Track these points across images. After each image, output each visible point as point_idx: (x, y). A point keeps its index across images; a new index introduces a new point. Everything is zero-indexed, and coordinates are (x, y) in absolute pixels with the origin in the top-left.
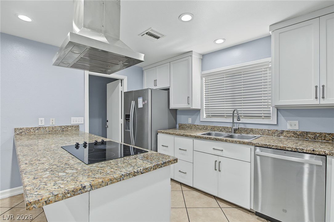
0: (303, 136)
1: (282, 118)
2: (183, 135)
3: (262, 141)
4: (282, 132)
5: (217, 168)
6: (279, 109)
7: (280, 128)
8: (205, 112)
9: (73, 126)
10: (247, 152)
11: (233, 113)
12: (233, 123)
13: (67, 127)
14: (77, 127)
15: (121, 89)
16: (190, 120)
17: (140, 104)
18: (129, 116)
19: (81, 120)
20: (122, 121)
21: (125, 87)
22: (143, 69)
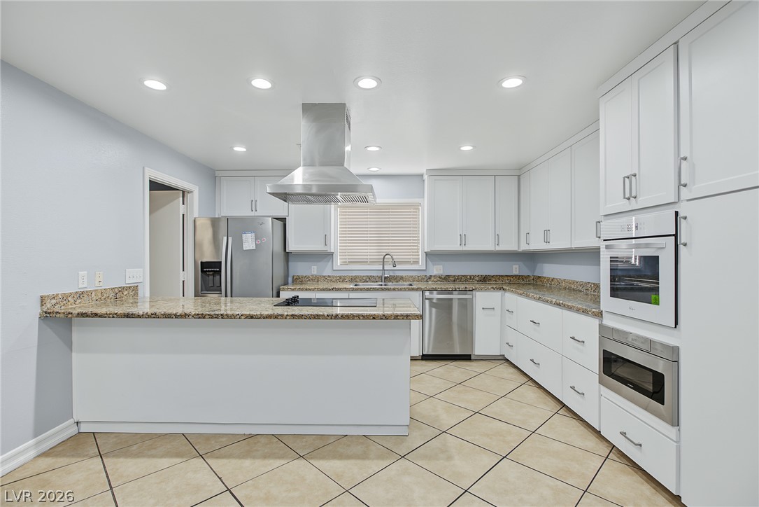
1: (430, 263)
2: (333, 289)
4: (430, 277)
6: (427, 254)
7: (428, 274)
8: (339, 257)
9: (130, 288)
11: (384, 258)
12: (384, 270)
13: (122, 290)
14: (134, 289)
15: (182, 209)
16: (314, 269)
17: (249, 242)
18: (220, 263)
19: (139, 275)
20: (188, 275)
21: (195, 208)
22: (218, 173)
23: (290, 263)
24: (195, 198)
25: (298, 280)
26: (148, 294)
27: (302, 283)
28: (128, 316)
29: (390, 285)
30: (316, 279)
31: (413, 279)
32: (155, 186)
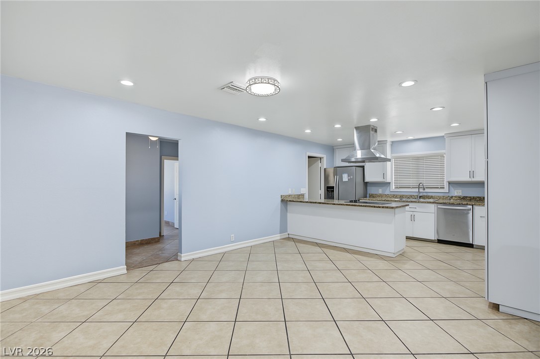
0: (464, 198)
1: (452, 189)
3: (441, 201)
4: (452, 197)
5: (413, 219)
6: (450, 183)
7: (451, 195)
8: (394, 184)
9: (302, 195)
10: (432, 208)
11: (419, 185)
12: (419, 192)
13: (299, 195)
14: (304, 195)
15: (320, 164)
16: (380, 191)
17: (345, 178)
18: (334, 187)
19: (304, 190)
20: (322, 192)
21: (325, 164)
22: (334, 147)
23: (368, 188)
24: (325, 161)
25: (372, 196)
26: (307, 198)
27: (374, 197)
28: (301, 202)
29: (422, 200)
30: (381, 196)
31: (440, 198)
32: (309, 157)
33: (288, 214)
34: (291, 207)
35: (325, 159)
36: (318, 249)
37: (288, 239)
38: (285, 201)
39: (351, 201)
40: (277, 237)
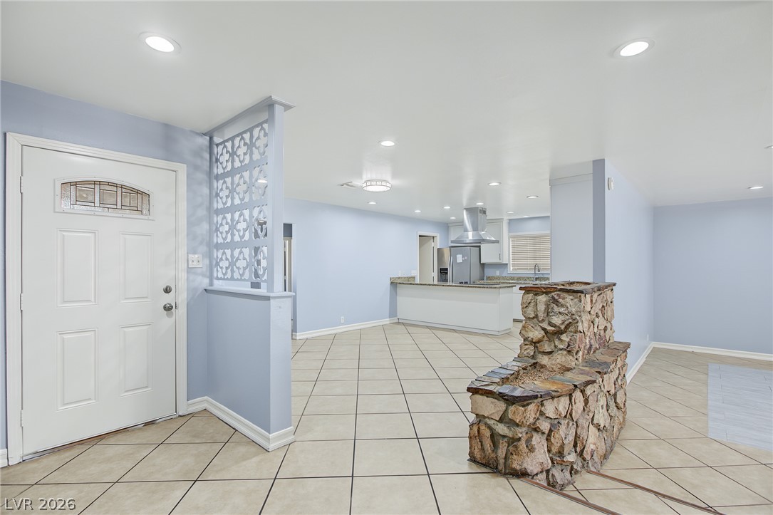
8: (512, 266)
11: (535, 267)
12: (535, 274)
13: (410, 278)
14: (414, 278)
15: (433, 243)
16: (498, 273)
17: (460, 259)
18: (447, 269)
19: (415, 272)
20: (435, 274)
21: (438, 243)
22: (450, 225)
24: (438, 240)
25: (489, 278)
26: (419, 279)
27: (491, 280)
29: (538, 282)
30: (498, 278)
32: (420, 236)
33: (398, 298)
34: (401, 289)
35: (438, 238)
36: (428, 330)
37: (399, 323)
38: (394, 284)
39: (460, 283)
40: (387, 321)
